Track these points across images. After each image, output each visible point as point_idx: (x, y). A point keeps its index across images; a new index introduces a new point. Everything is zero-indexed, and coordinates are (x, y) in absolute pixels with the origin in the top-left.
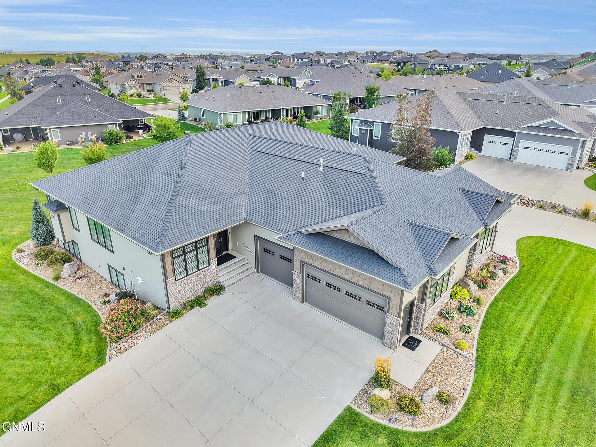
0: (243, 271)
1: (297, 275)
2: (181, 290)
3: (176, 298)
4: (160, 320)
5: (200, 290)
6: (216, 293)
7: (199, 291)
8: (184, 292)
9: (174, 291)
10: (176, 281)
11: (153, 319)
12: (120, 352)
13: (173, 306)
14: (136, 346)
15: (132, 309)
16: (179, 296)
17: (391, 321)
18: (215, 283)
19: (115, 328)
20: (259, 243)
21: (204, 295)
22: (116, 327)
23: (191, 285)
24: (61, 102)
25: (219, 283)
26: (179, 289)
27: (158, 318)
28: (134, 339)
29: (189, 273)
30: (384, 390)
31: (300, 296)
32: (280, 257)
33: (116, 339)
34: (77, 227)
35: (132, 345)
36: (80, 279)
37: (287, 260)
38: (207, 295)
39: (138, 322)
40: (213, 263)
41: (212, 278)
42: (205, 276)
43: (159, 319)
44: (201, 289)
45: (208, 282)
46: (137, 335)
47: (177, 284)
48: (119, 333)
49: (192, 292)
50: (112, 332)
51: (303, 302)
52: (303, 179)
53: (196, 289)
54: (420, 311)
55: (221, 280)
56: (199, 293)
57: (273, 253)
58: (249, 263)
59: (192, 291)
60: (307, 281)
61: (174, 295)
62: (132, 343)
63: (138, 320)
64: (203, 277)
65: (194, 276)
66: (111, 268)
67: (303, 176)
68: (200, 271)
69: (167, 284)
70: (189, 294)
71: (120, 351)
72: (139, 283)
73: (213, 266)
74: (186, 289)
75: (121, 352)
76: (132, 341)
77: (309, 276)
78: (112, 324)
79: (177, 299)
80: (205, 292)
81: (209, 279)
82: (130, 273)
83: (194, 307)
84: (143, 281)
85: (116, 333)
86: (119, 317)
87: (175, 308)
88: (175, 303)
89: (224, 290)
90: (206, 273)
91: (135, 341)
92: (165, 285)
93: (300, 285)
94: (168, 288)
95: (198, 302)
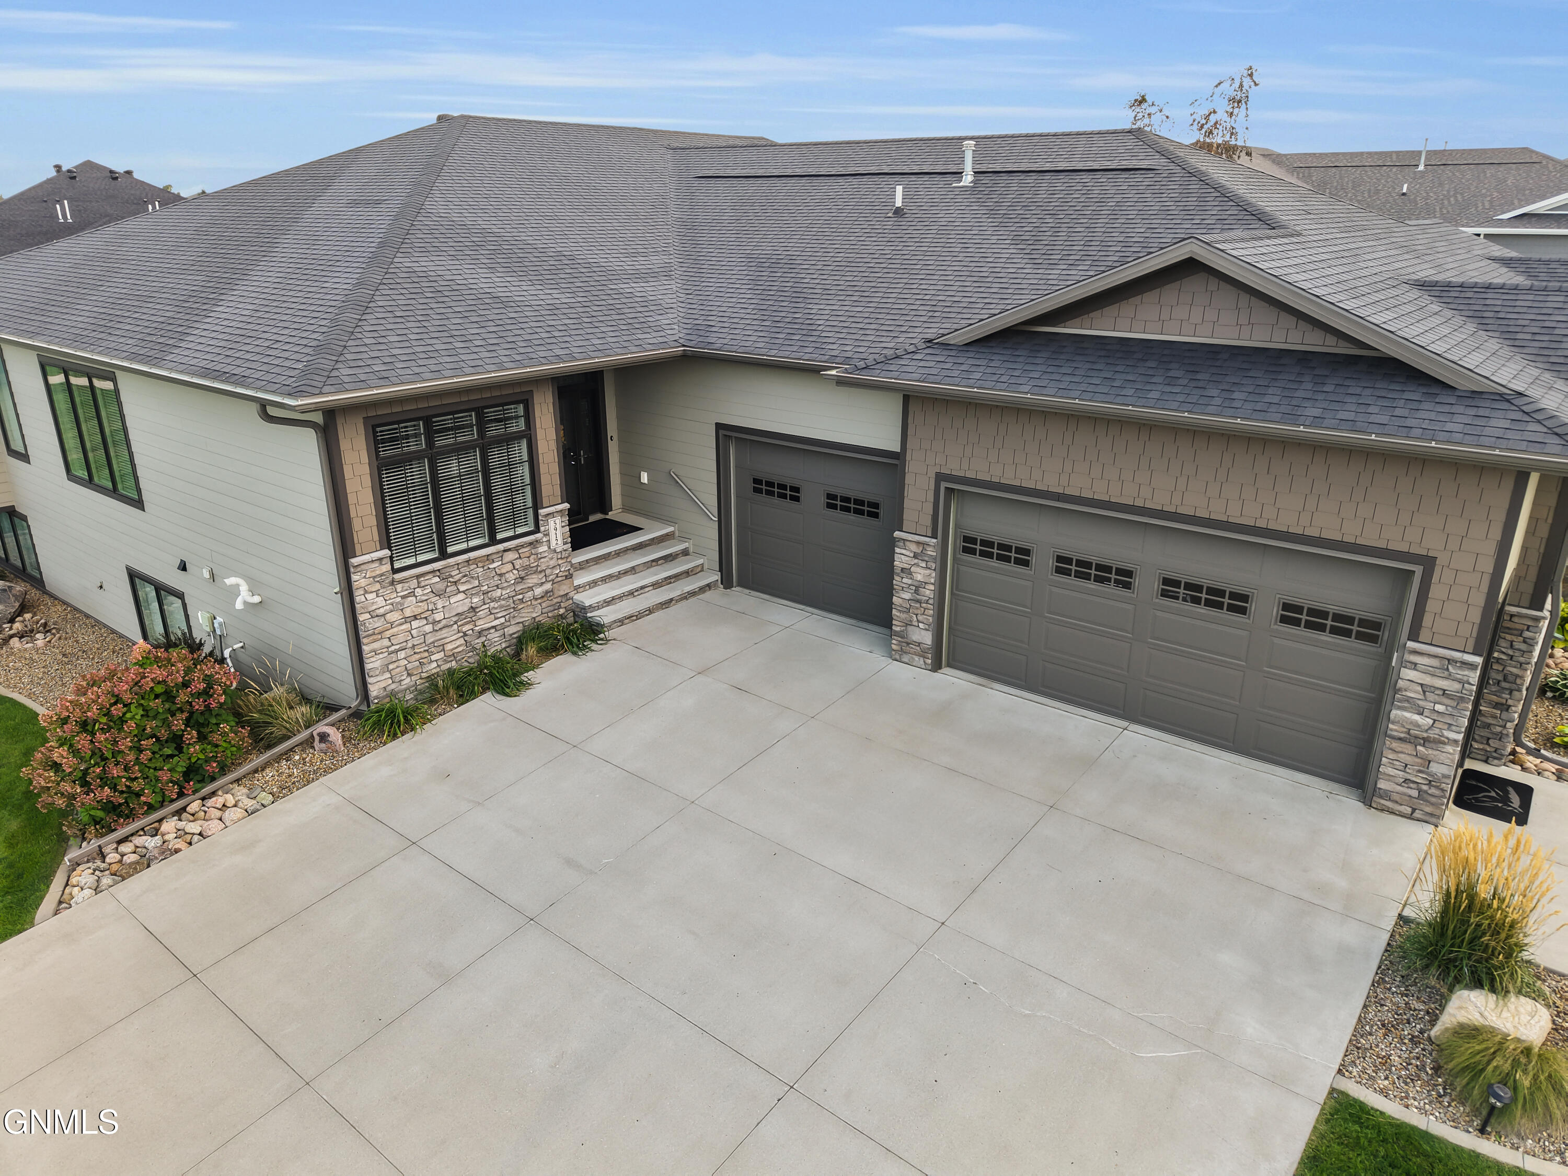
0: (670, 577)
1: (913, 547)
2: (415, 617)
3: (396, 651)
4: (323, 745)
5: (501, 632)
6: (571, 644)
7: (494, 636)
8: (428, 628)
9: (384, 615)
10: (395, 571)
11: (289, 738)
12: (115, 875)
13: (383, 685)
14: (200, 846)
15: (185, 685)
16: (410, 645)
17: (1427, 680)
18: (562, 611)
19: (96, 764)
20: (736, 459)
21: (517, 654)
22: (104, 759)
23: (459, 603)
24: (69, 217)
25: (579, 611)
26: (408, 613)
27: (315, 734)
28: (191, 818)
29: (450, 550)
30: (1512, 998)
31: (927, 638)
32: (823, 500)
33: (100, 814)
34: (17, 445)
35: (180, 844)
36: (21, 638)
37: (857, 512)
38: (531, 650)
39: (217, 746)
40: (551, 522)
41: (548, 586)
42: (523, 574)
43: (317, 739)
44: (503, 626)
45: (534, 602)
46: (210, 802)
47: (399, 587)
48: (114, 788)
49: (465, 634)
50: (85, 784)
51: (936, 667)
52: (898, 212)
53: (482, 624)
54: (1523, 647)
55: (587, 598)
56: (497, 643)
57: (792, 493)
58: (691, 550)
59: (465, 629)
60: (962, 568)
61: (388, 634)
62: (181, 834)
63: (215, 738)
64: (511, 577)
65: (476, 561)
66: (137, 581)
67: (899, 203)
68: (501, 547)
69: (354, 577)
70: (454, 642)
71: (115, 867)
72: (239, 605)
73: (552, 533)
74: (438, 616)
75: (123, 874)
76: (181, 824)
77: (969, 545)
78: (82, 741)
79: (402, 655)
80: (520, 642)
81: (538, 591)
82: (206, 575)
83: (472, 695)
84: (257, 599)
85: (102, 787)
86: (117, 710)
87: (393, 694)
88: (390, 672)
89: (602, 636)
90: (526, 562)
91: (194, 828)
92: (344, 584)
93: (929, 592)
94: (357, 599)
95: (491, 674)
